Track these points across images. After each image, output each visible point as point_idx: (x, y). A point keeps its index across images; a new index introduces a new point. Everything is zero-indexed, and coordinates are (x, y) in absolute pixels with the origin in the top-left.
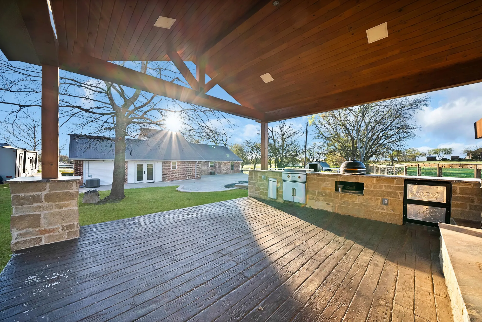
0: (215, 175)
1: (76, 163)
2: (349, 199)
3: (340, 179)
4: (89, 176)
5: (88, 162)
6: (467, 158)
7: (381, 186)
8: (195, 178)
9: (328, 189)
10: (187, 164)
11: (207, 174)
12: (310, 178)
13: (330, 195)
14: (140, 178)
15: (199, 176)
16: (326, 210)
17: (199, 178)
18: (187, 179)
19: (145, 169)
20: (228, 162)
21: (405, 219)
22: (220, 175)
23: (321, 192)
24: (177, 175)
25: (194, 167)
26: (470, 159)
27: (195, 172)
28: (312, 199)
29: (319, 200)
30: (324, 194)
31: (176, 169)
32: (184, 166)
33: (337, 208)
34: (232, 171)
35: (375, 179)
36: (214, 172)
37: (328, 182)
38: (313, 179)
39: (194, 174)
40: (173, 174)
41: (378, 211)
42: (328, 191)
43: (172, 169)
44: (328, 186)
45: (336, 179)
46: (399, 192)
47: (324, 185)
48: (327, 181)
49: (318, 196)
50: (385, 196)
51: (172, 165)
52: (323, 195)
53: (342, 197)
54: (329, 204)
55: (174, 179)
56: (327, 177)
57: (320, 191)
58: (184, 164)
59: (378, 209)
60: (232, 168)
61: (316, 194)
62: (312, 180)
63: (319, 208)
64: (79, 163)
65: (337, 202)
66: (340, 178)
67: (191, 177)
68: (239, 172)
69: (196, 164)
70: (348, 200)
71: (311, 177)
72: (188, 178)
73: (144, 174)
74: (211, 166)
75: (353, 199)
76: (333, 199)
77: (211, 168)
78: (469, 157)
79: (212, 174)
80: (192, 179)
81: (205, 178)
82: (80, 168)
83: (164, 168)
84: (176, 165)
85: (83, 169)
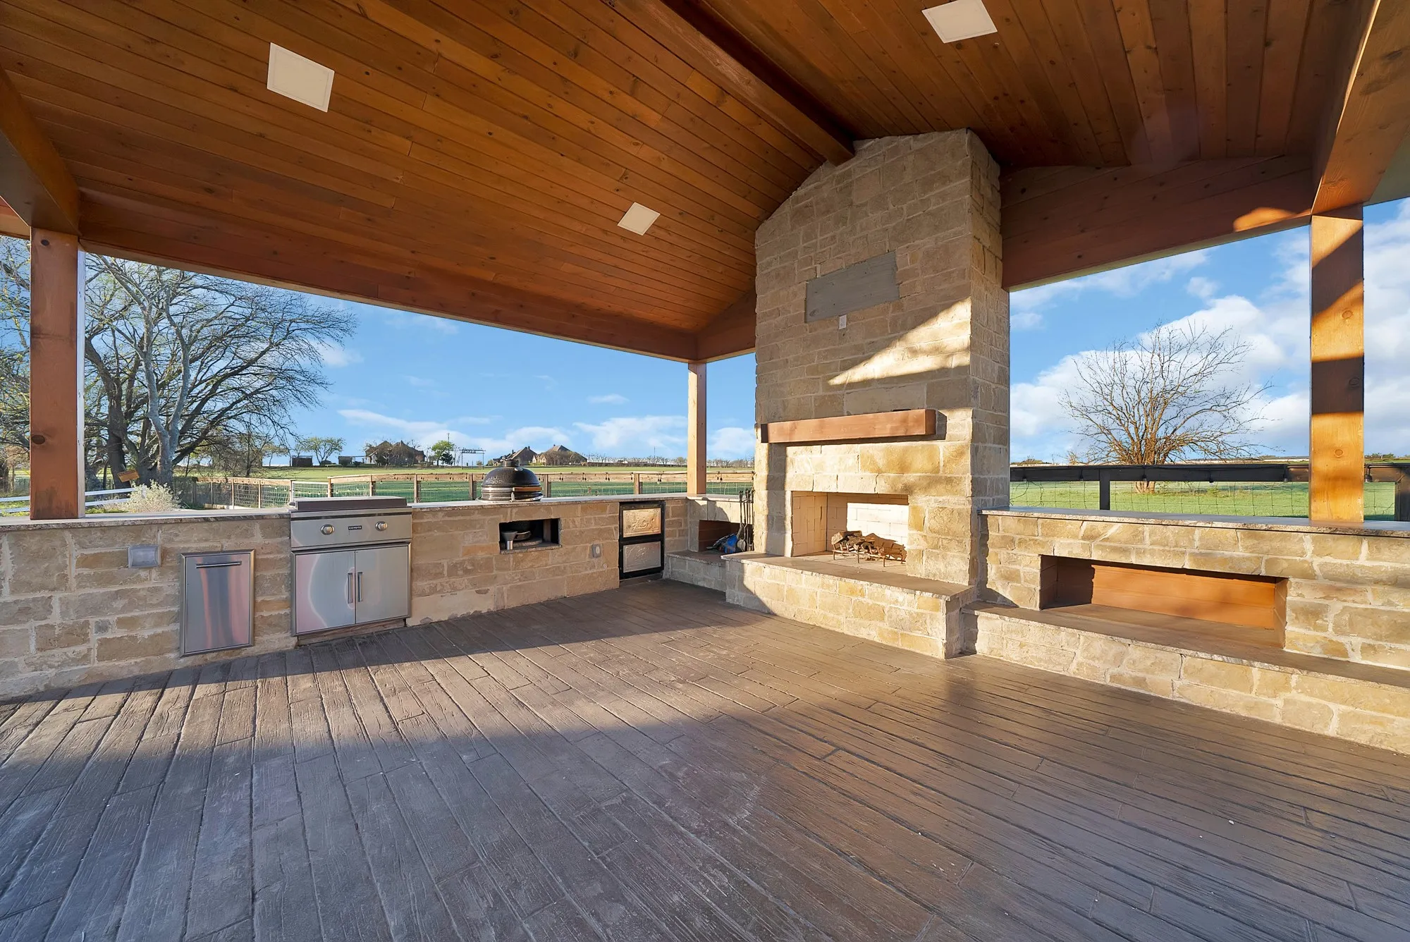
2: (534, 564)
3: (511, 515)
6: (368, 462)
7: (589, 521)
9: (482, 549)
12: (421, 523)
13: (487, 565)
16: (478, 610)
21: (623, 576)
23: (462, 563)
26: (373, 463)
28: (433, 591)
29: (454, 590)
30: (469, 568)
33: (506, 595)
35: (580, 506)
37: (480, 528)
38: (431, 526)
41: (587, 572)
42: (481, 555)
44: (483, 538)
45: (502, 516)
46: (613, 526)
47: (468, 539)
48: (478, 526)
49: (450, 575)
50: (596, 539)
52: (467, 572)
53: (518, 562)
54: (486, 592)
56: (477, 516)
57: (456, 560)
59: (586, 569)
61: (445, 572)
62: (429, 531)
63: (455, 612)
65: (507, 577)
66: (511, 512)
70: (532, 567)
71: (426, 520)
75: (541, 560)
76: (495, 572)
78: (371, 459)
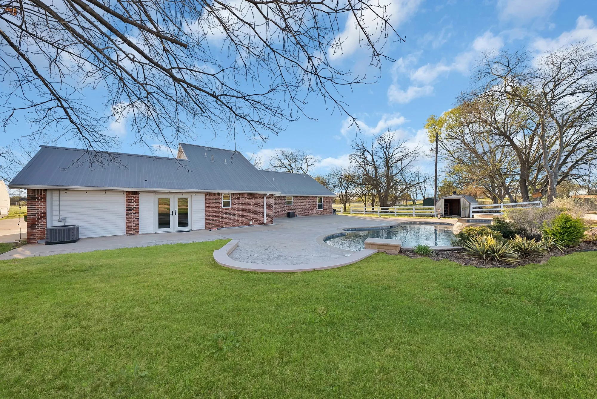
0: (295, 217)
1: (30, 194)
4: (60, 221)
5: (58, 192)
8: (263, 223)
10: (249, 199)
11: (283, 216)
14: (164, 222)
15: (270, 219)
17: (271, 222)
18: (249, 225)
19: (174, 207)
20: (315, 197)
22: (303, 217)
24: (232, 218)
25: (262, 203)
27: (263, 213)
31: (230, 207)
32: (243, 202)
34: (320, 211)
36: (294, 213)
39: (261, 216)
40: (225, 216)
43: (223, 207)
51: (223, 200)
55: (226, 224)
58: (243, 199)
60: (320, 207)
64: (38, 194)
67: (256, 221)
68: (330, 212)
69: (265, 198)
72: (251, 223)
73: (171, 216)
74: (288, 203)
77: (288, 206)
79: (289, 215)
80: (259, 224)
81: (280, 222)
82: (41, 204)
83: (208, 205)
84: (231, 200)
85: (46, 207)
